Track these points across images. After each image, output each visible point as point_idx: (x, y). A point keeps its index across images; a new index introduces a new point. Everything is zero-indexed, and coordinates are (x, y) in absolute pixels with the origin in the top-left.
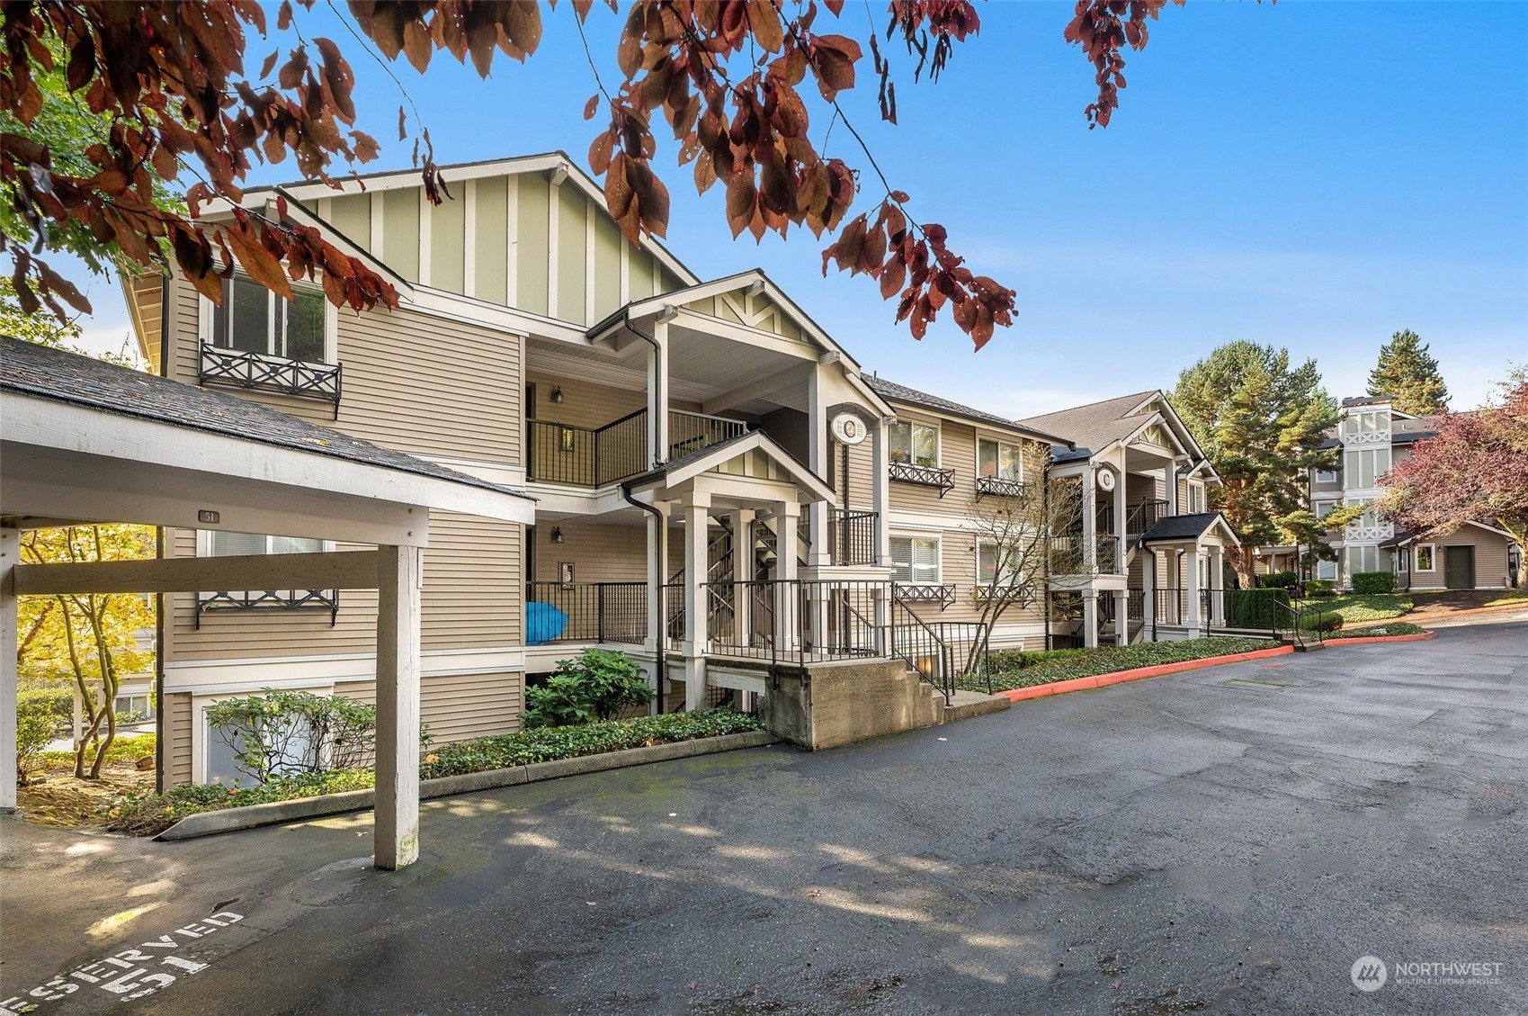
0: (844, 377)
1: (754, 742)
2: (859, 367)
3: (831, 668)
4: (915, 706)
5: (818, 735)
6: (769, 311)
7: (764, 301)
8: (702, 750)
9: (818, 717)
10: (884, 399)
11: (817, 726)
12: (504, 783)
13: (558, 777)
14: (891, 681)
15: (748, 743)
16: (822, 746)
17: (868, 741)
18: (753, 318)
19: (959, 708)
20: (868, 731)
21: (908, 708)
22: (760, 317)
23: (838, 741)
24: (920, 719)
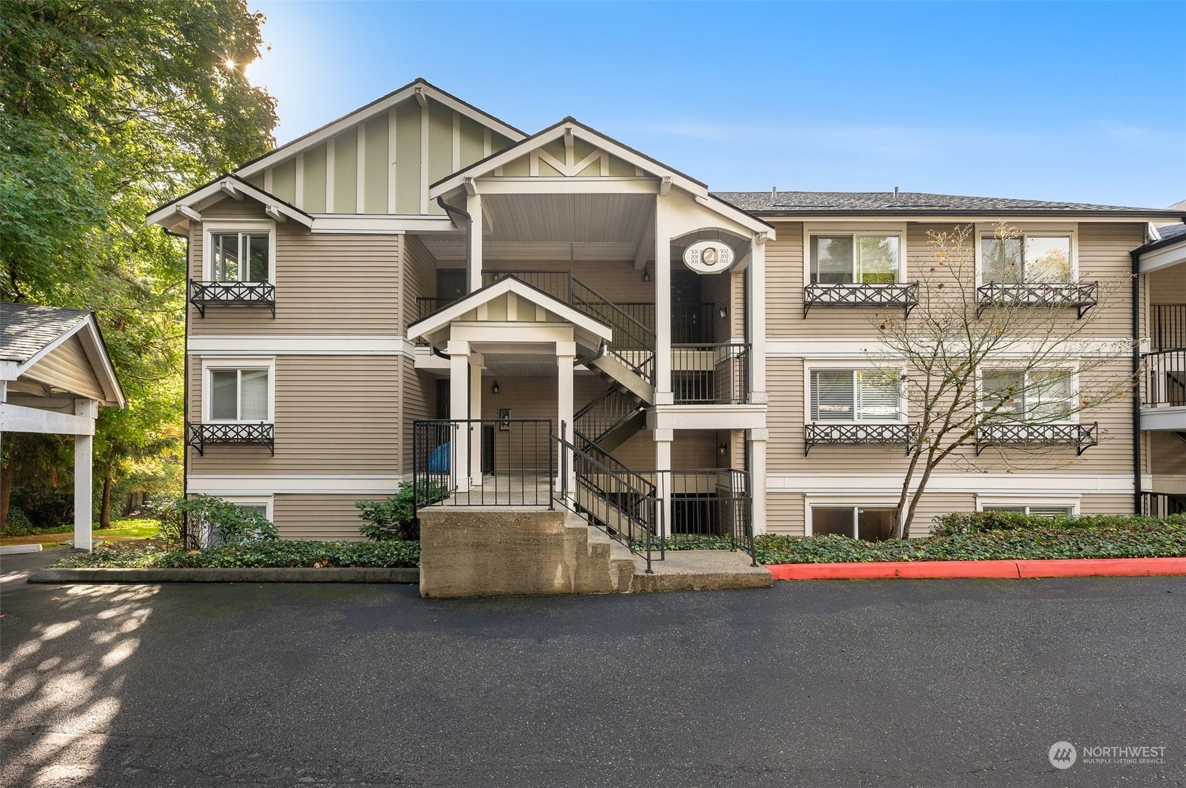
0: (695, 201)
1: (400, 579)
2: (706, 187)
3: (447, 513)
4: (579, 567)
5: (427, 582)
6: (593, 157)
7: (583, 148)
8: (347, 578)
9: (428, 563)
10: (754, 215)
11: (426, 572)
12: (195, 580)
13: (230, 582)
14: (538, 534)
15: (394, 578)
16: (432, 594)
17: (497, 598)
18: (572, 166)
19: (662, 578)
20: (500, 584)
21: (566, 568)
22: (583, 164)
23: (454, 592)
24: (589, 580)
